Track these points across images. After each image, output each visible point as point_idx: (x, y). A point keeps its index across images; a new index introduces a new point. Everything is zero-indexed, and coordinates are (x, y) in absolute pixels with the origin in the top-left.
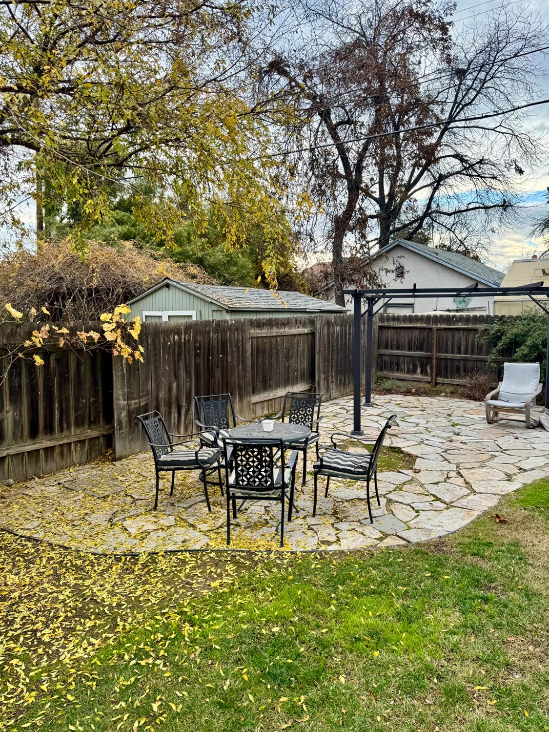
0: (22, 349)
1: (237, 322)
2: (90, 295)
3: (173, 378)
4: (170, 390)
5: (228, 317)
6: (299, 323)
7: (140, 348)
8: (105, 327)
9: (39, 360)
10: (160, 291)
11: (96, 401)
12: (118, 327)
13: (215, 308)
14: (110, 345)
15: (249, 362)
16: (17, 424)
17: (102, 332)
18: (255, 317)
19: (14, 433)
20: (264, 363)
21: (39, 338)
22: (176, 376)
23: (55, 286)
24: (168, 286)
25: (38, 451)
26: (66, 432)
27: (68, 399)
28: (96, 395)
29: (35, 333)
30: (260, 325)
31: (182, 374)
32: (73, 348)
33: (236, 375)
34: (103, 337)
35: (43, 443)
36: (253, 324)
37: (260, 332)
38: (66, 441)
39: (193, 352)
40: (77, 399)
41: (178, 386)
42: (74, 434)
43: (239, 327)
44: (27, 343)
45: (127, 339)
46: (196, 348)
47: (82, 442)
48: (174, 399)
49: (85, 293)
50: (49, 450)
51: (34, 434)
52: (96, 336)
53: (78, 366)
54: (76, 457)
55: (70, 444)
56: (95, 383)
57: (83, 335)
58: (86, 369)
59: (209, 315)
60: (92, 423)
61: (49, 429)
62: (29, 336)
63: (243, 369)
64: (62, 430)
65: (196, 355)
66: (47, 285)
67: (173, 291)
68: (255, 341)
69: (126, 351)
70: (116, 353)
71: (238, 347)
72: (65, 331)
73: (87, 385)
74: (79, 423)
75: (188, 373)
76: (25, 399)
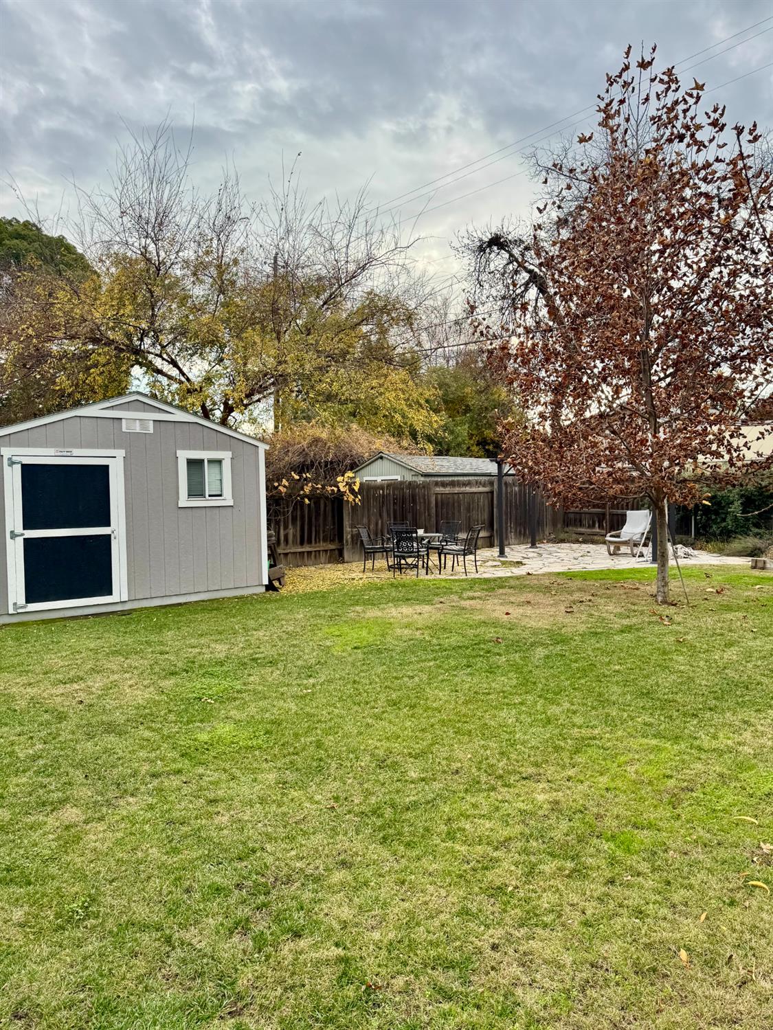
0: (299, 495)
1: (423, 482)
2: (326, 466)
3: (379, 517)
4: (377, 524)
5: (422, 479)
6: (478, 483)
7: (359, 497)
8: (340, 485)
9: (307, 501)
10: (376, 462)
11: (334, 528)
12: (346, 485)
13: (414, 473)
14: (343, 494)
15: (433, 511)
16: (294, 536)
17: (338, 487)
18: (439, 479)
19: (293, 542)
20: (447, 513)
21: (307, 489)
22: (381, 516)
23: (302, 460)
24: (381, 458)
25: (303, 552)
26: (318, 544)
27: (319, 526)
28: (334, 524)
29: (305, 487)
30: (444, 484)
31: (385, 515)
32: (323, 497)
33: (423, 518)
34: (339, 490)
35: (307, 548)
36: (437, 484)
37: (442, 489)
38: (318, 549)
39: (392, 502)
40: (325, 525)
41: (382, 522)
42: (322, 546)
43: (425, 486)
44: (302, 492)
45: (352, 491)
46: (394, 499)
47: (326, 551)
48: (379, 531)
49: (323, 465)
50: (309, 553)
51: (302, 543)
52: (336, 489)
53: (325, 506)
54: (323, 559)
55: (319, 551)
56: (333, 517)
57: (329, 488)
58: (329, 508)
59: (409, 478)
60: (332, 541)
61: (310, 542)
62: (302, 489)
63: (429, 515)
64: (316, 543)
65: (394, 503)
66: (297, 459)
67: (385, 462)
68: (439, 496)
69: (351, 498)
70: (345, 499)
71: (424, 499)
72: (319, 486)
73: (330, 518)
74: (325, 540)
75: (389, 515)
76: (298, 523)
